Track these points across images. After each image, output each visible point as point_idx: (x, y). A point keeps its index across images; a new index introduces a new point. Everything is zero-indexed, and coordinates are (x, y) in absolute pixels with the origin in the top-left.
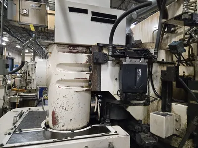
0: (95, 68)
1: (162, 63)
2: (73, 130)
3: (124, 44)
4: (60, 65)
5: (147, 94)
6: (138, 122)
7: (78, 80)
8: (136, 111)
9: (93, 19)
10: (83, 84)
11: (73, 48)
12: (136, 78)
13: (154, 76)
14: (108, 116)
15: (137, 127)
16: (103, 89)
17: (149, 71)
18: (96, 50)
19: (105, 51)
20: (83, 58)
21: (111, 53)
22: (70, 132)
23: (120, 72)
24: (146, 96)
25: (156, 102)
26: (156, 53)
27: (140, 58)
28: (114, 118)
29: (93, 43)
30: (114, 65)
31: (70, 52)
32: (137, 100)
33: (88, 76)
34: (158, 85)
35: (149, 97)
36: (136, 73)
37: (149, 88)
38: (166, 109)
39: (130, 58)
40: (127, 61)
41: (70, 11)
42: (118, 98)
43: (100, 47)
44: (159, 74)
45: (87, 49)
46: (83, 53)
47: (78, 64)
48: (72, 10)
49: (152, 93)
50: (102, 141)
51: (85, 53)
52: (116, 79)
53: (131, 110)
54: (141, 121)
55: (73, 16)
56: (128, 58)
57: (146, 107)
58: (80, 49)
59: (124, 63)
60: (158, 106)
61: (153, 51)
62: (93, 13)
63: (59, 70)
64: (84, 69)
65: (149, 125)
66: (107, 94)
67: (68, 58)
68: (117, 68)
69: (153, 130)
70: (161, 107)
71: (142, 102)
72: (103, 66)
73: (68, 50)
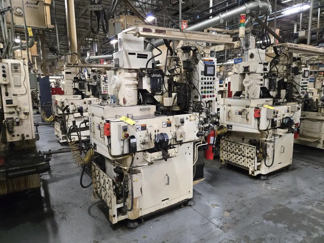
0: (140, 79)
1: (168, 76)
3: (151, 68)
4: (126, 78)
5: (162, 90)
7: (133, 84)
8: (158, 98)
9: (138, 57)
10: (135, 86)
11: (130, 70)
12: (157, 83)
13: (165, 82)
14: (145, 101)
16: (144, 88)
17: (163, 79)
18: (140, 71)
19: (144, 71)
20: (135, 75)
21: (147, 72)
23: (151, 80)
24: (162, 91)
25: (166, 94)
26: (165, 72)
27: (159, 74)
28: (148, 102)
29: (138, 68)
30: (147, 77)
31: (129, 72)
32: (158, 92)
33: (137, 83)
34: (167, 86)
35: (163, 91)
36: (157, 80)
37: (163, 87)
38: (170, 96)
39: (155, 74)
40: (154, 76)
41: (129, 54)
42: (150, 92)
43: (142, 69)
44: (167, 81)
45: (136, 70)
46: (134, 72)
47: (133, 78)
48: (130, 54)
49: (164, 90)
51: (135, 72)
52: (149, 84)
53: (155, 97)
54: (160, 102)
55: (130, 56)
56: (154, 74)
57: (162, 96)
58: (133, 70)
59: (152, 76)
60: (167, 96)
61: (164, 71)
62: (138, 54)
63: (125, 80)
64: (135, 79)
65: (163, 104)
66: (145, 90)
67: (129, 75)
68: (149, 79)
71: (160, 93)
72: (143, 78)
73: (128, 71)
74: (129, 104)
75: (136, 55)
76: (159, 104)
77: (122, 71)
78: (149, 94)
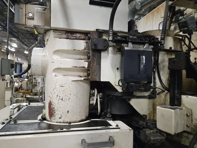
0: (93, 55)
1: (169, 51)
2: (70, 123)
5: (152, 85)
6: (143, 117)
8: (140, 105)
9: (91, 2)
11: (70, 34)
12: (140, 66)
13: (161, 66)
14: (109, 110)
15: (141, 122)
17: (155, 59)
18: (96, 36)
19: (104, 37)
20: (81, 45)
21: (111, 38)
22: (67, 124)
23: (121, 59)
24: (151, 87)
25: (163, 95)
26: (163, 39)
27: (144, 44)
28: (116, 112)
29: (91, 28)
31: (67, 38)
32: (141, 91)
33: (86, 65)
34: (165, 76)
35: (155, 88)
36: (140, 60)
37: (155, 79)
38: (175, 102)
39: (133, 43)
40: (129, 47)
42: (120, 89)
43: (100, 33)
44: (167, 64)
45: (86, 35)
46: (81, 39)
47: (75, 52)
49: (158, 84)
50: (101, 135)
51: (83, 40)
52: (118, 69)
53: (134, 102)
54: (146, 116)
56: (130, 45)
57: (151, 100)
58: (78, 35)
59: (126, 48)
60: (165, 100)
61: (159, 38)
64: (82, 57)
65: (155, 121)
66: (108, 85)
67: (64, 44)
68: (118, 56)
69: (160, 126)
70: (169, 100)
71: (147, 94)
72: (103, 54)
73: (65, 36)
74: (61, 120)
76: (144, 121)
77: (50, 36)
78: (116, 94)
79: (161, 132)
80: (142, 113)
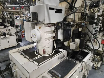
0: (56, 32)
4: (46, 32)
6: (66, 47)
7: (52, 37)
9: (56, 12)
12: (69, 34)
14: (57, 46)
15: (66, 48)
18: (57, 25)
20: (53, 29)
22: (51, 55)
27: (70, 27)
30: (61, 30)
36: (69, 32)
41: (49, 9)
42: (62, 40)
43: (58, 23)
50: (61, 55)
51: (53, 26)
52: (62, 34)
53: (65, 43)
57: (68, 41)
59: (66, 29)
62: (56, 9)
63: (45, 34)
64: (53, 32)
66: (59, 40)
67: (49, 29)
69: (70, 48)
70: (72, 41)
72: (59, 30)
73: (47, 26)
74: (48, 54)
75: (55, 10)
76: (67, 47)
77: (42, 26)
78: (61, 42)
79: (71, 49)
80: (66, 45)
